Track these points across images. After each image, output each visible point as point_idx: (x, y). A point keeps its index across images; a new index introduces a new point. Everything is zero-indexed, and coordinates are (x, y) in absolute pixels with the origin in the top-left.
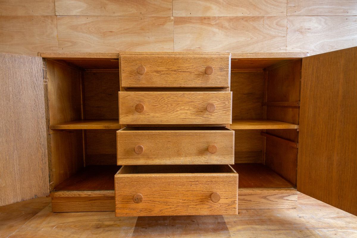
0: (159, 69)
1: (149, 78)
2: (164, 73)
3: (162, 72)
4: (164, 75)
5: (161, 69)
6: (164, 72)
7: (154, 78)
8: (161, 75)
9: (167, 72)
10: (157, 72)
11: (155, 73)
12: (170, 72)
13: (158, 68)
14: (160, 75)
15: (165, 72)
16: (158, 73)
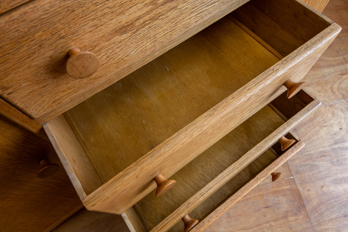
0: (124, 19)
1: (105, 57)
2: (144, 22)
3: (137, 24)
4: (143, 27)
5: (132, 17)
6: (141, 21)
7: (118, 50)
8: (137, 31)
9: (151, 15)
10: (122, 30)
11: (117, 38)
12: (159, 10)
13: (120, 18)
14: (135, 33)
15: (147, 18)
16: (125, 32)
